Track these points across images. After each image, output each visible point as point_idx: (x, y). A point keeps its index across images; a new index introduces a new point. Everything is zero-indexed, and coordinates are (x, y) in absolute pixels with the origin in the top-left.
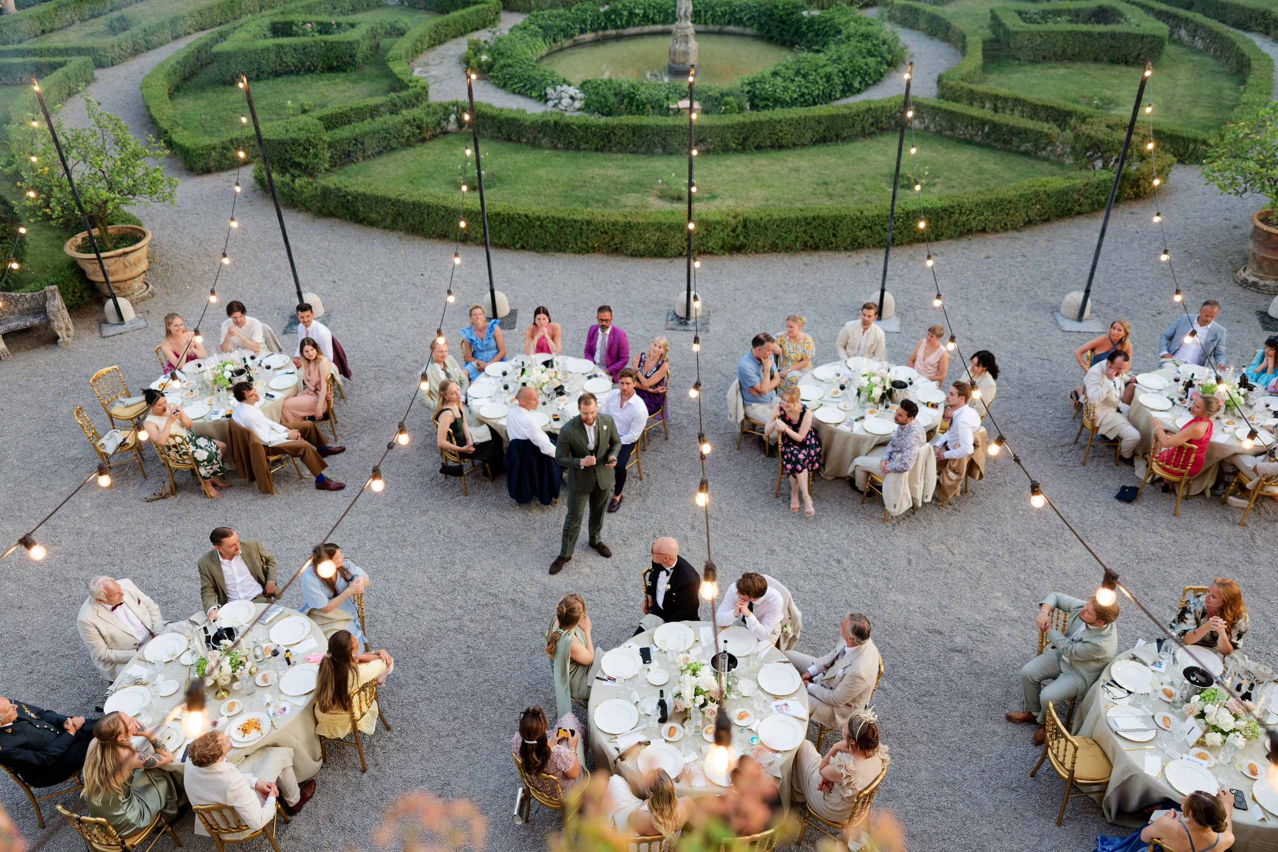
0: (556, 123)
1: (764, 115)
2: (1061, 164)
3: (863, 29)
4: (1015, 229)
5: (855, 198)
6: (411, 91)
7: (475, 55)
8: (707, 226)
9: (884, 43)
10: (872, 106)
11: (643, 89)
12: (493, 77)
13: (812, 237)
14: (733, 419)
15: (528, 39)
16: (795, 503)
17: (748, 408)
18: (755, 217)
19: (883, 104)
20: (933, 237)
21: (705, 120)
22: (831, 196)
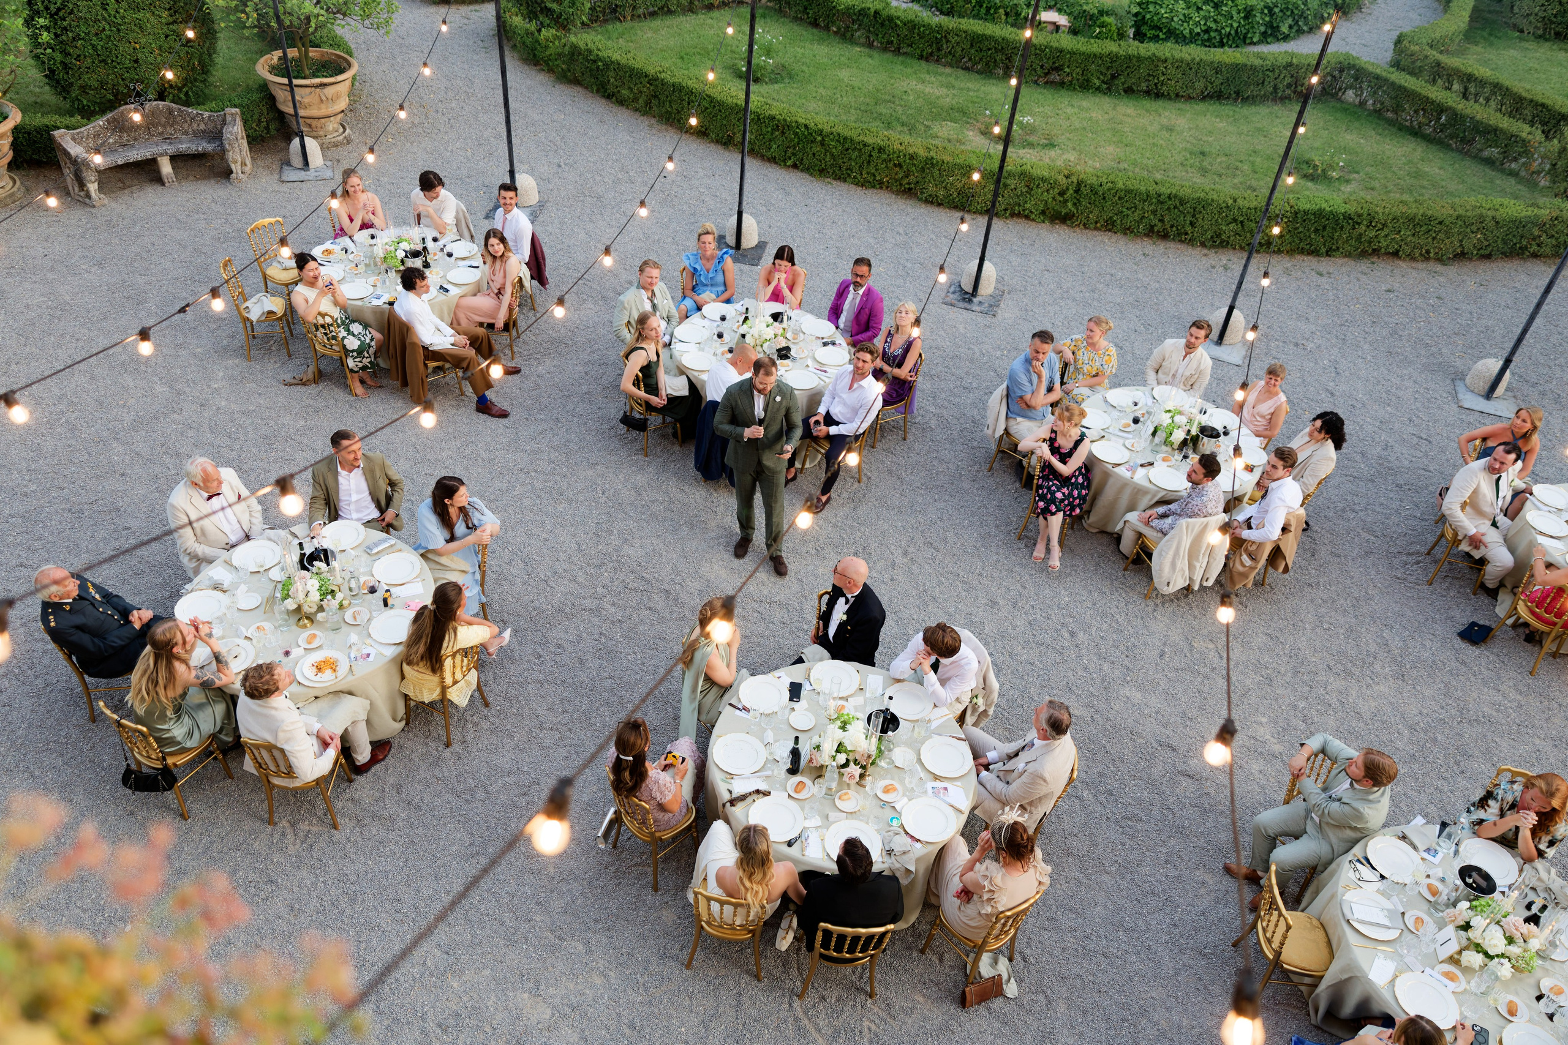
1: (1148, 49)
2: (1531, 185)
4: (1439, 260)
5: (1236, 181)
8: (1030, 181)
13: (1161, 221)
17: (1012, 422)
18: (1093, 181)
20: (1324, 250)
21: (1066, 42)
22: (1204, 171)
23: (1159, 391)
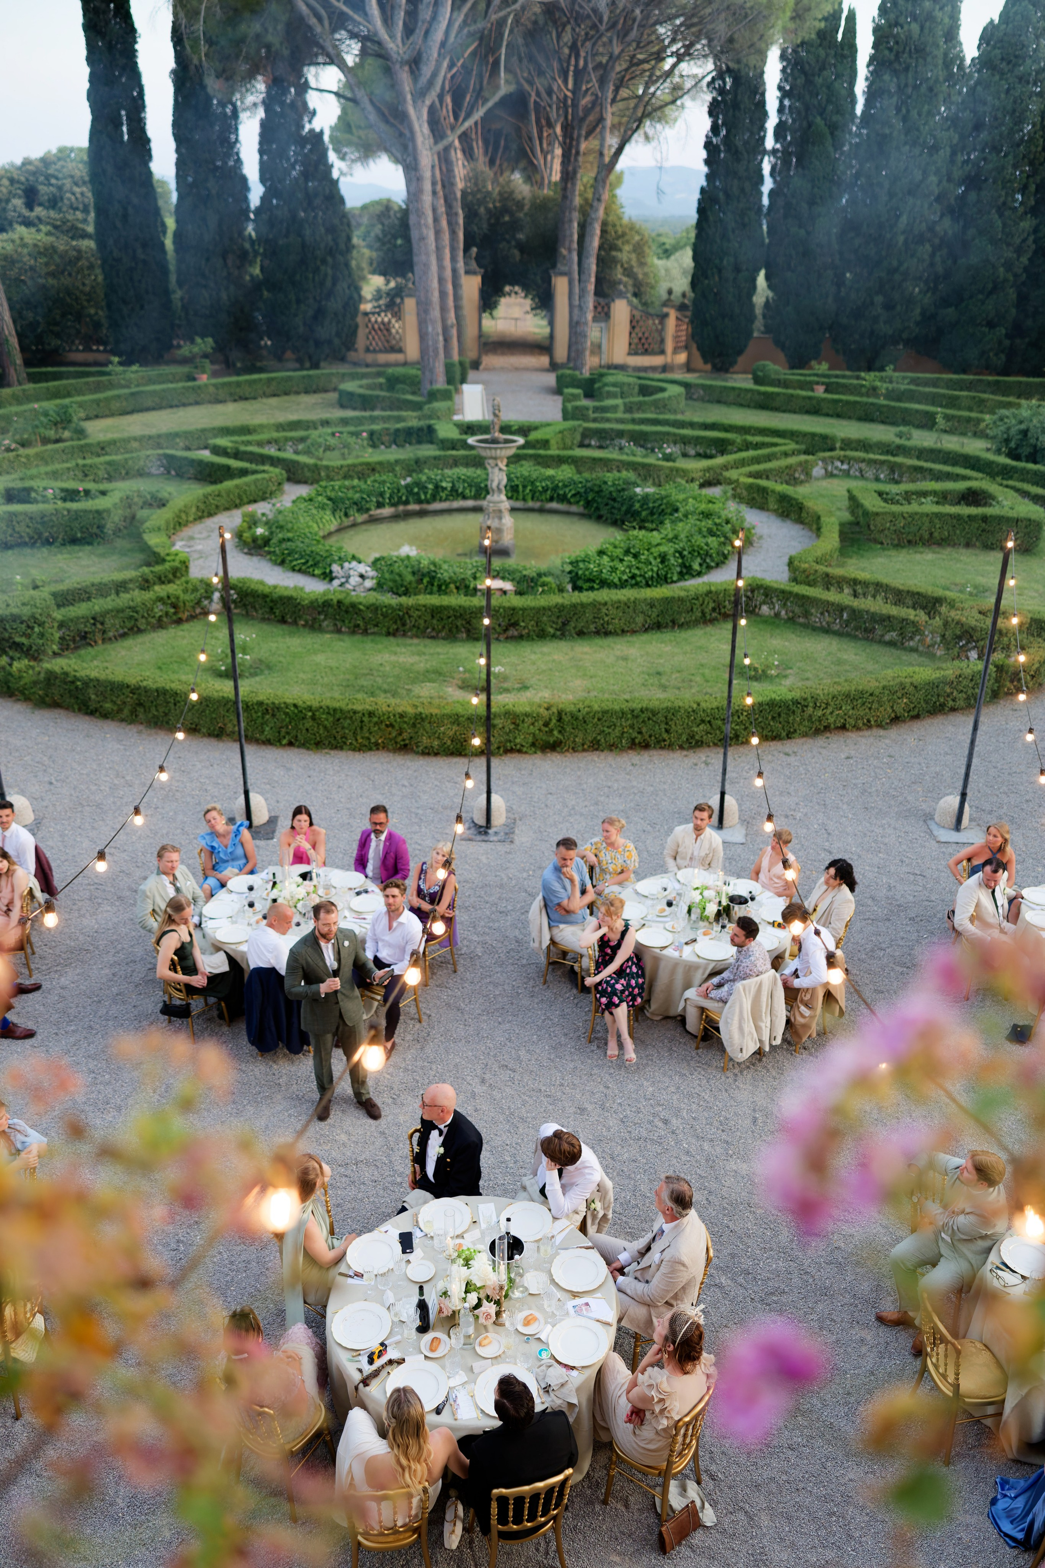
0: (339, 602)
1: (586, 597)
2: (932, 656)
3: (703, 507)
4: (880, 726)
5: (693, 691)
6: (167, 566)
7: (250, 528)
8: (516, 719)
9: (727, 522)
10: (713, 588)
11: (445, 567)
12: (269, 553)
13: (640, 733)
14: (536, 945)
15: (314, 511)
16: (612, 1049)
17: (555, 931)
18: (572, 708)
19: (725, 586)
20: (784, 734)
21: (517, 602)
22: (664, 688)
23: (681, 875)
